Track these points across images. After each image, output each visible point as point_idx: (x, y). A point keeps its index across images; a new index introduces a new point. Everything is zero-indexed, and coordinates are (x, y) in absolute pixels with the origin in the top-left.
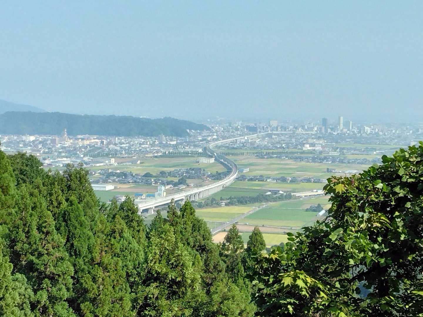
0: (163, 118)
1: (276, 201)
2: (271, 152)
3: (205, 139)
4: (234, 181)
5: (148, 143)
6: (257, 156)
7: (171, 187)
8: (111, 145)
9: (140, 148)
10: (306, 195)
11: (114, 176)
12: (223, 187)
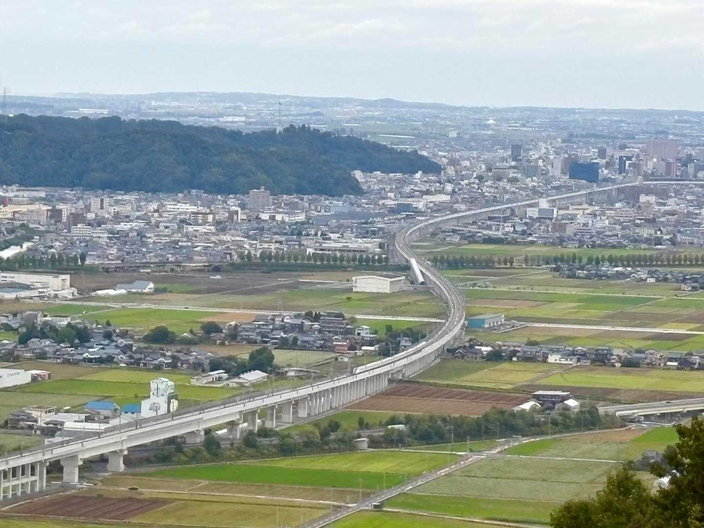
0: (279, 129)
1: (542, 433)
2: (606, 257)
3: (407, 207)
4: (438, 360)
5: (210, 218)
6: (556, 270)
7: (220, 379)
8: (79, 226)
9: (177, 236)
10: (648, 412)
11: (43, 335)
12: (390, 381)
